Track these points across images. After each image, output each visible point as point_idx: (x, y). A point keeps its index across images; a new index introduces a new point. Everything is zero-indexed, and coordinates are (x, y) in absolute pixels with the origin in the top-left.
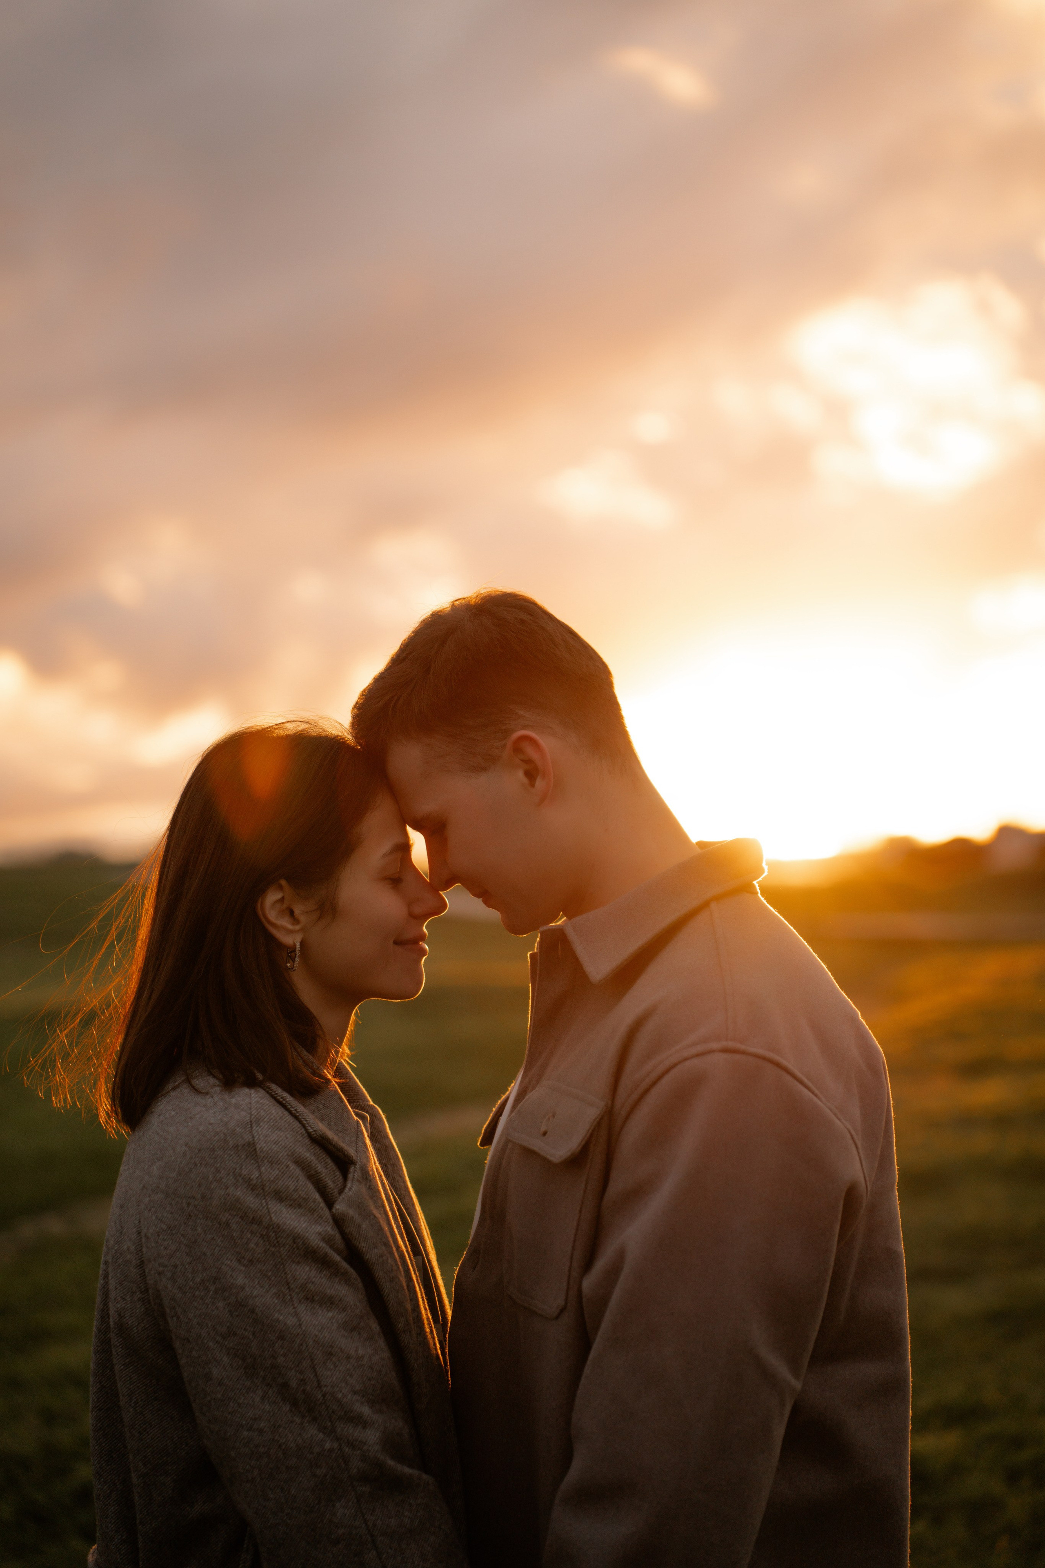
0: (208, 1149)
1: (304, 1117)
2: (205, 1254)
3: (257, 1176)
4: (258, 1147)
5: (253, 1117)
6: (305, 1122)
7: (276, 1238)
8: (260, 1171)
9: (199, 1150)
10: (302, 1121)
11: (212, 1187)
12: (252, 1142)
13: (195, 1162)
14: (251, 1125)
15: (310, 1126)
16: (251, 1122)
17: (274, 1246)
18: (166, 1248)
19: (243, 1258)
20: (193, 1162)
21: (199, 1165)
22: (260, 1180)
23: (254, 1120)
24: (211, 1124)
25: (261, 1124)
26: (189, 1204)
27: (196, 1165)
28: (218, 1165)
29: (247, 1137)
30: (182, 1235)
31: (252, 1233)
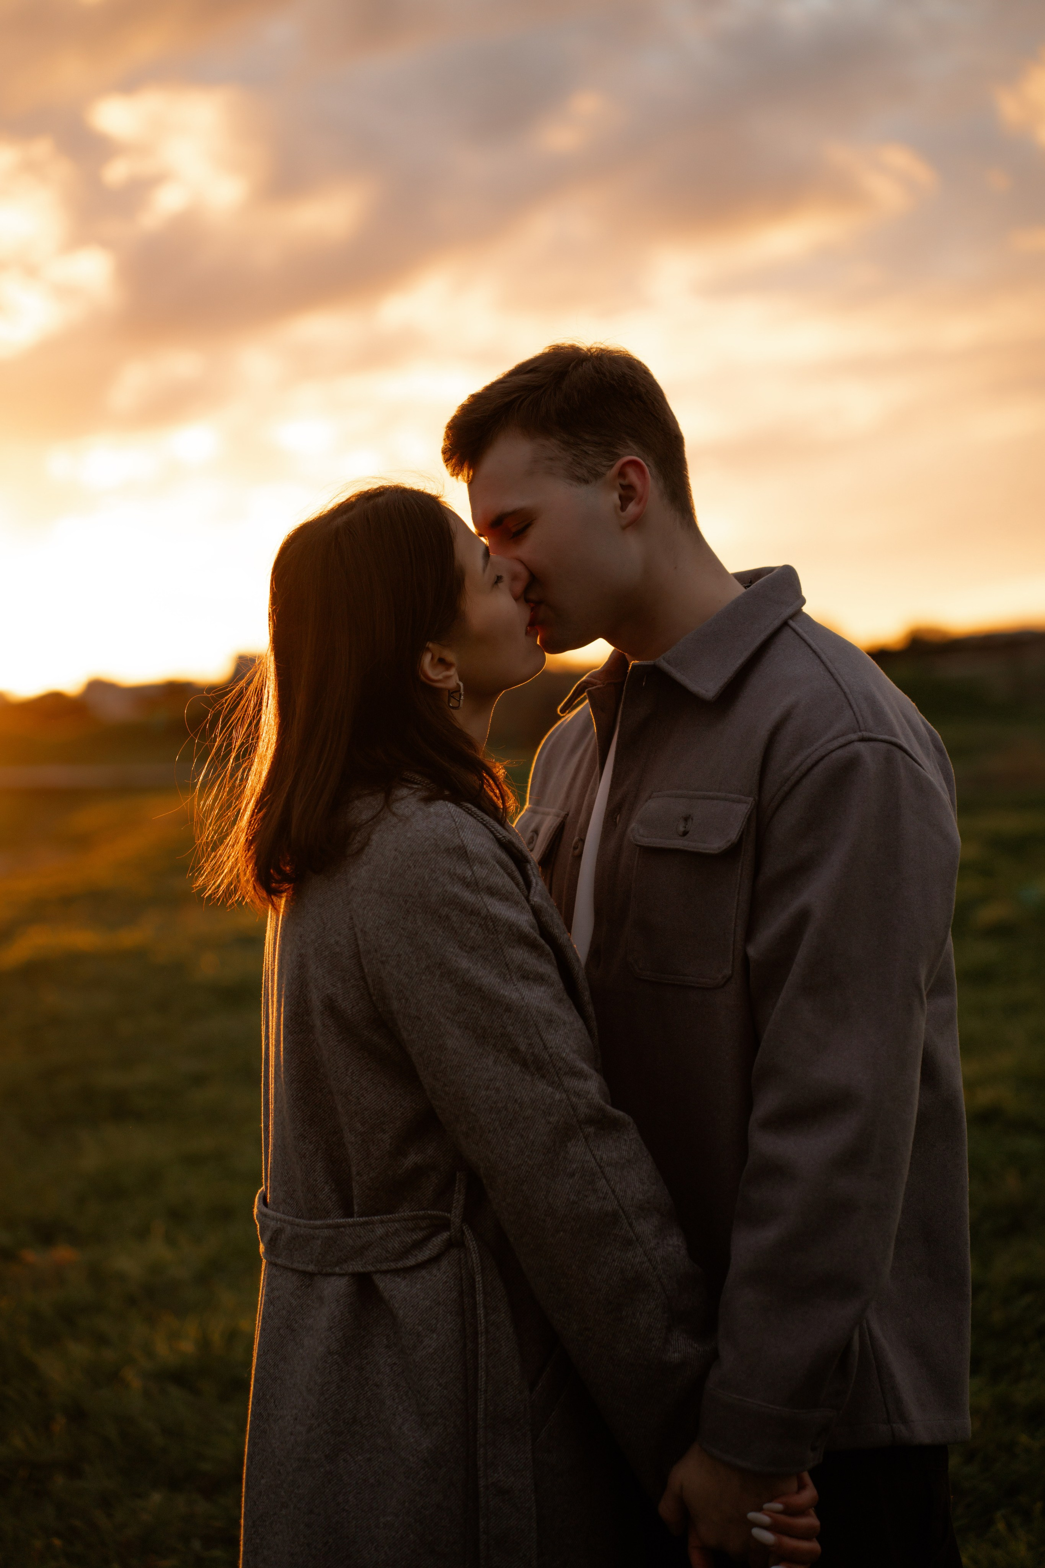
0: (420, 853)
1: (491, 825)
2: (427, 944)
3: (470, 874)
4: (468, 849)
5: (457, 824)
6: (493, 829)
7: (494, 927)
8: (472, 870)
9: (412, 854)
10: (490, 828)
11: (429, 885)
12: (462, 845)
13: (408, 864)
14: (458, 831)
15: (499, 833)
16: (457, 828)
17: (493, 933)
18: (387, 940)
19: (465, 945)
20: (406, 864)
21: (413, 867)
22: (473, 878)
23: (459, 826)
24: (418, 831)
25: (465, 830)
26: (406, 902)
27: (410, 867)
28: (433, 866)
29: (457, 841)
30: (402, 928)
31: (471, 923)
